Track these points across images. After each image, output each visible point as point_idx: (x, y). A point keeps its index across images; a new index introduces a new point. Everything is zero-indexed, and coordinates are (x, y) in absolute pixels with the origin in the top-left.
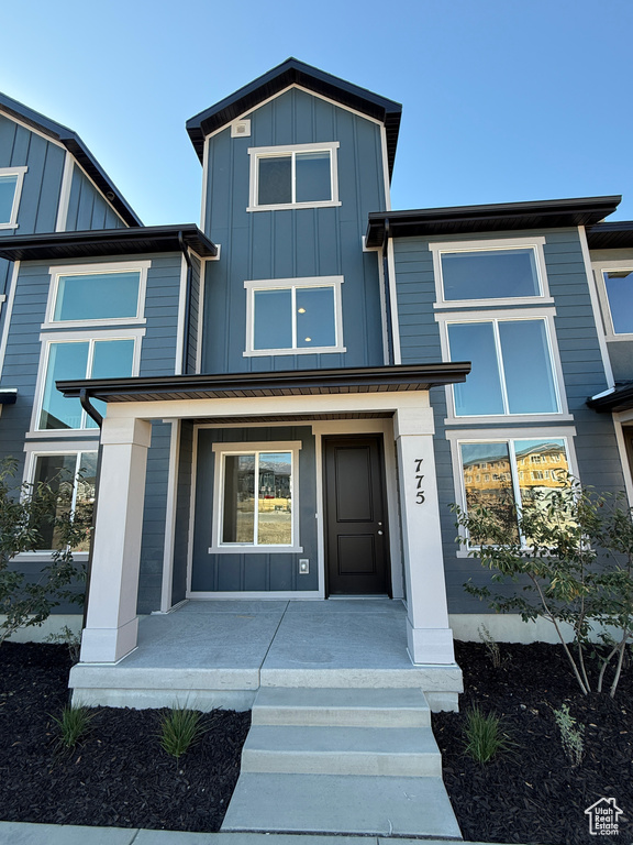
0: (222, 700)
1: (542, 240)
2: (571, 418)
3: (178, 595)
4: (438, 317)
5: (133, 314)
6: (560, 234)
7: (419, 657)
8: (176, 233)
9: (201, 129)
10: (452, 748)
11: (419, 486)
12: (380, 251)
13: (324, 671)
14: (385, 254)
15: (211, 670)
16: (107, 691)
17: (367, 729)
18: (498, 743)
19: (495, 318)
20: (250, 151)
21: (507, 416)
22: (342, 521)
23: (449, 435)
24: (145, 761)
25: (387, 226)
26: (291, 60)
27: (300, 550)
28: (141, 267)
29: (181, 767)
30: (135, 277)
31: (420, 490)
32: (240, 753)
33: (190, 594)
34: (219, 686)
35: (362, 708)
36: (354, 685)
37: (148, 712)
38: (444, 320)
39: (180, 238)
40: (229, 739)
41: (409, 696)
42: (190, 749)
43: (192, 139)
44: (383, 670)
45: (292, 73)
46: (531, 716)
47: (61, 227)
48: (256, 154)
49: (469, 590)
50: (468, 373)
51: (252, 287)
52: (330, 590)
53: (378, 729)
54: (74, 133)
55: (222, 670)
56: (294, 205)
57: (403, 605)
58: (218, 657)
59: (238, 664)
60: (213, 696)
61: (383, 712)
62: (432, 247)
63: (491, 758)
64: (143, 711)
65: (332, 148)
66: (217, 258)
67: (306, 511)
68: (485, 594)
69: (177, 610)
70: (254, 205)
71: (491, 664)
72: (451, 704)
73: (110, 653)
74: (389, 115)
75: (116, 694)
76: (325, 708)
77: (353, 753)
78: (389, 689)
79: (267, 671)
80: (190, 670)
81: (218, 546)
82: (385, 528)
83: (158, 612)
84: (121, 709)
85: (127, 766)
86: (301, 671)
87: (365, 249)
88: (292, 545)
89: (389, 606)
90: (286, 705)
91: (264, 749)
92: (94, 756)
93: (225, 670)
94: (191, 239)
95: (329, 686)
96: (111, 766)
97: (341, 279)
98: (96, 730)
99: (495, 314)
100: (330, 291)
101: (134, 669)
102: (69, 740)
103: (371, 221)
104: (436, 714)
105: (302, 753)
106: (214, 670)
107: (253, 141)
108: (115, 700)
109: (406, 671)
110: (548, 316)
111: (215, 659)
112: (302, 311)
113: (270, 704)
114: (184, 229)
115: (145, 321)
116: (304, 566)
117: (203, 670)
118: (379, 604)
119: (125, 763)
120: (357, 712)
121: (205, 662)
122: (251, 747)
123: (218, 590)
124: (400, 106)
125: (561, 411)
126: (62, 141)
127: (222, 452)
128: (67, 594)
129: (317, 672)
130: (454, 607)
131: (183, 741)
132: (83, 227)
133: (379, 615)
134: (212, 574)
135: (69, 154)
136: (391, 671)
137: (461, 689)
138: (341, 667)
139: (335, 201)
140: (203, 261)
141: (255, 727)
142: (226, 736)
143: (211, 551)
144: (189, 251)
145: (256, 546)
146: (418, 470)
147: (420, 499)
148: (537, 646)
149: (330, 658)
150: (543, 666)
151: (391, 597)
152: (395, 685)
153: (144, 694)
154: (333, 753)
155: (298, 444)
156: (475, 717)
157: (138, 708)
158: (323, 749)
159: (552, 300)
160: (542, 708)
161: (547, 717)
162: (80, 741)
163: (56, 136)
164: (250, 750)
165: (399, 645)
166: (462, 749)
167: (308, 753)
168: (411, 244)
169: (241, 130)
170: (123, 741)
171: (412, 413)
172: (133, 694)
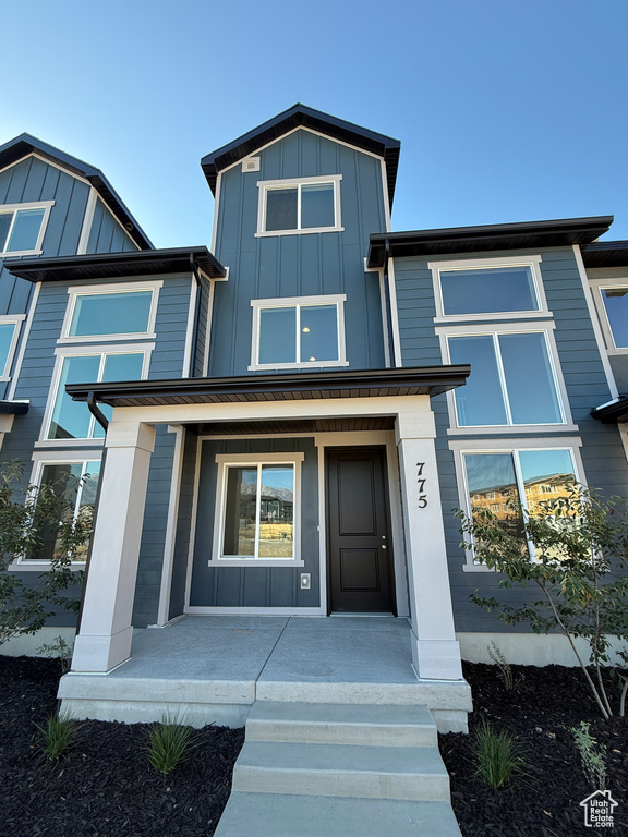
0: (216, 715)
1: (538, 258)
2: (576, 428)
3: (176, 610)
4: (438, 331)
5: (144, 330)
6: (556, 253)
7: (424, 672)
8: (187, 255)
9: (213, 167)
10: (462, 771)
11: (421, 490)
12: (381, 271)
13: (323, 685)
14: (386, 272)
15: (204, 682)
16: (96, 703)
17: (368, 748)
18: (512, 764)
19: (495, 332)
20: (259, 184)
21: (511, 426)
22: (344, 535)
23: (452, 445)
24: (131, 777)
25: (387, 246)
26: (298, 105)
27: (302, 564)
28: (154, 286)
29: (168, 784)
30: (147, 296)
31: (422, 494)
32: (232, 771)
33: (187, 609)
34: (213, 699)
35: (363, 724)
36: (355, 701)
37: (137, 727)
38: (444, 334)
39: (191, 259)
40: (221, 756)
41: (414, 713)
42: (180, 765)
43: (206, 174)
44: (386, 685)
45: (300, 117)
46: (548, 740)
47: (82, 251)
48: (265, 187)
49: (476, 601)
50: (468, 376)
51: (258, 306)
52: (332, 608)
53: (382, 748)
54: (99, 171)
55: (216, 682)
56: (299, 230)
57: (408, 622)
58: (212, 669)
59: (233, 677)
60: (206, 710)
61: (386, 729)
62: (431, 265)
63: (505, 783)
64: (132, 725)
65: (335, 180)
66: (226, 279)
67: (309, 525)
68: (493, 604)
69: (174, 624)
70: (261, 231)
71: (503, 686)
72: (460, 724)
73: (101, 661)
74: (388, 150)
75: (104, 706)
76: (323, 724)
77: (353, 772)
78: (392, 705)
79: (263, 683)
80: (183, 681)
81: (219, 559)
82: (389, 542)
83: (155, 626)
84: (110, 723)
85: (111, 782)
86: (300, 684)
87: (366, 270)
88: (293, 559)
89: (393, 623)
90: (282, 719)
91: (258, 765)
92: (77, 770)
93: (220, 682)
94: (201, 260)
95: (328, 701)
96: (95, 781)
97: (344, 297)
98: (82, 743)
99: (495, 328)
100: (333, 309)
101: (125, 680)
102: (52, 752)
103: (372, 242)
104: (444, 736)
105: (299, 771)
106: (208, 682)
107: (263, 175)
108: (104, 713)
109: (410, 686)
110: (547, 330)
111: (209, 671)
112: (306, 330)
113: (266, 718)
114: (195, 250)
115: (154, 336)
116: (305, 581)
117: (198, 682)
118: (383, 622)
119: (110, 779)
120: (358, 728)
121: (199, 674)
122: (243, 764)
123: (216, 606)
124: (399, 142)
125: (566, 421)
126: (89, 178)
127: (225, 463)
128: (63, 600)
129: (317, 685)
130: (461, 625)
131: (172, 754)
132: (103, 250)
133: (382, 632)
134: (211, 588)
135: (93, 189)
136: (394, 685)
137: (470, 708)
138: (342, 680)
139: (338, 227)
140: (212, 282)
141: (249, 743)
142: (218, 752)
143: (211, 564)
144: (200, 272)
145: (257, 559)
146: (420, 473)
147: (422, 504)
148: (553, 670)
149: (330, 672)
150: (559, 689)
151: (396, 615)
152: (399, 701)
153: (134, 707)
154: (331, 771)
155: (301, 456)
156: (486, 736)
157: (127, 723)
158: (320, 767)
159: (551, 314)
160: (560, 733)
161: (566, 740)
162: (65, 754)
163: (82, 173)
164: (242, 766)
165: (404, 660)
166: (472, 773)
167: (304, 771)
168: (410, 263)
169: (251, 166)
170: (109, 756)
171: (413, 416)
172: (123, 707)
